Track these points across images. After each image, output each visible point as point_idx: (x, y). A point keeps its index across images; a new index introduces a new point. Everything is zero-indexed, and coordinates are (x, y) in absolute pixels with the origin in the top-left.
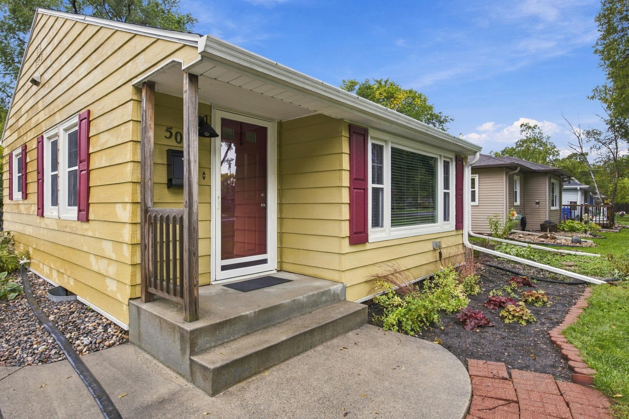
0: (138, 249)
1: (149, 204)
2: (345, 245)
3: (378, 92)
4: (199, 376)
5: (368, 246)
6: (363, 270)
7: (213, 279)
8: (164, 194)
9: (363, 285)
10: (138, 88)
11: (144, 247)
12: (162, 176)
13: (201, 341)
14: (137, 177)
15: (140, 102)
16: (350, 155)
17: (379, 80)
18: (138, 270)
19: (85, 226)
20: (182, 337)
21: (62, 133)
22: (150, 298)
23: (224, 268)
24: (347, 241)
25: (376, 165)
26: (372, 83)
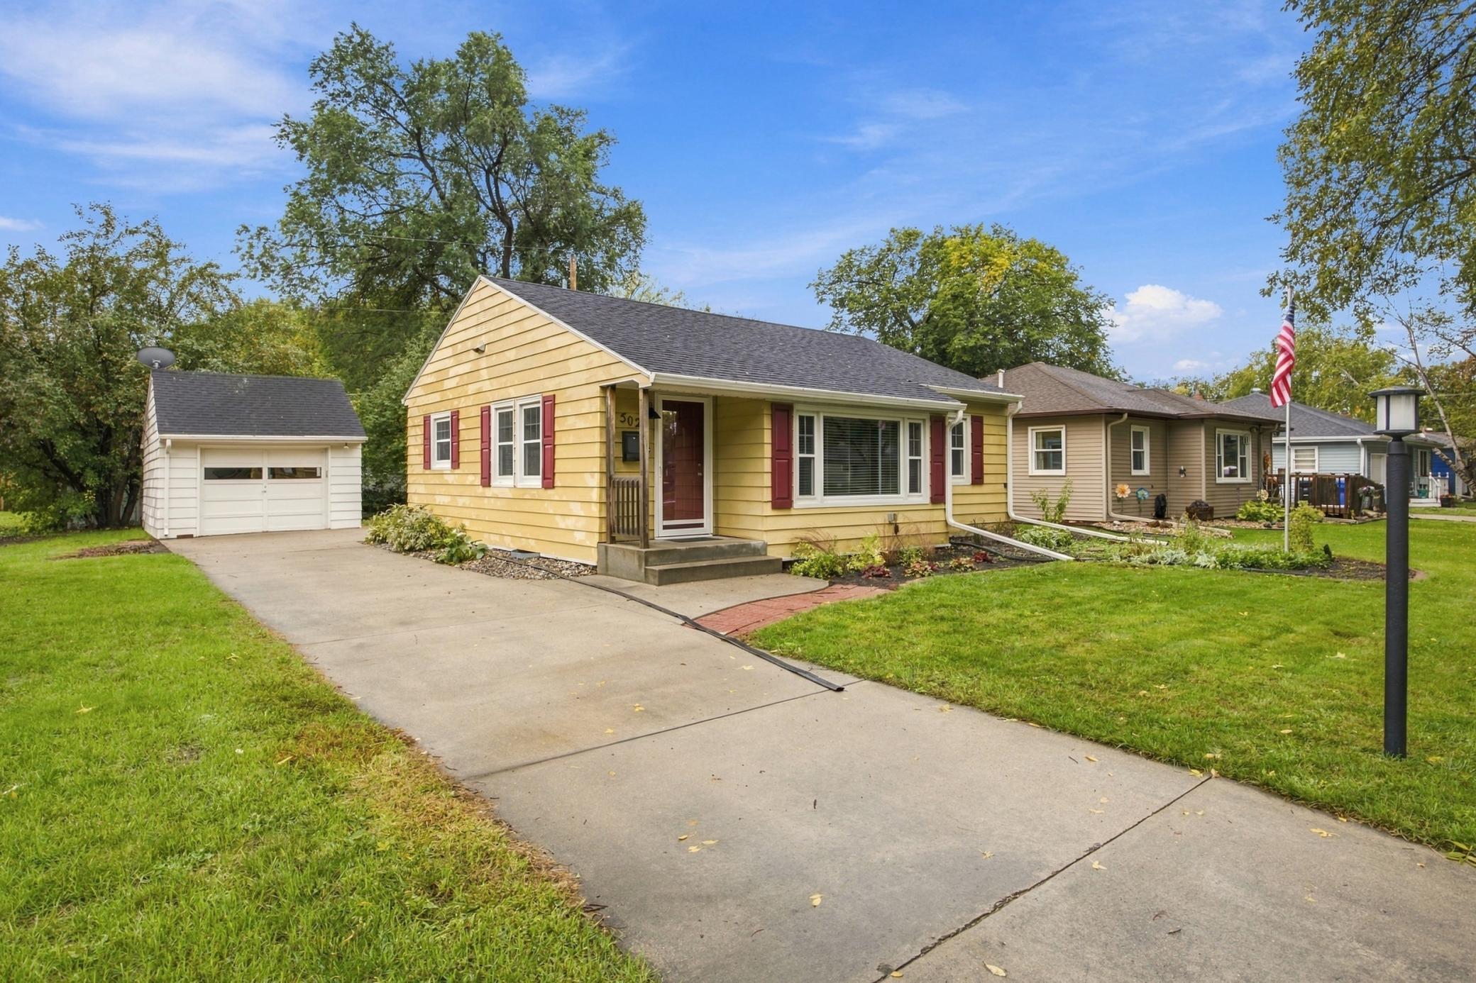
0: (604, 507)
1: (612, 473)
2: (768, 509)
3: (957, 254)
4: (651, 579)
5: (793, 512)
6: (790, 532)
7: (656, 535)
8: (620, 466)
9: (787, 546)
10: (604, 389)
11: (608, 505)
12: (618, 451)
13: (651, 559)
14: (604, 454)
15: (605, 398)
16: (773, 430)
17: (962, 227)
18: (604, 522)
19: (550, 492)
20: (640, 557)
21: (518, 408)
22: (613, 540)
23: (665, 527)
24: (770, 505)
25: (805, 435)
26: (948, 233)
